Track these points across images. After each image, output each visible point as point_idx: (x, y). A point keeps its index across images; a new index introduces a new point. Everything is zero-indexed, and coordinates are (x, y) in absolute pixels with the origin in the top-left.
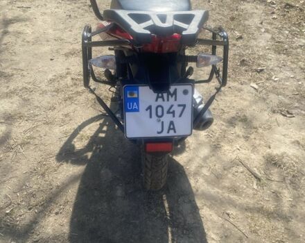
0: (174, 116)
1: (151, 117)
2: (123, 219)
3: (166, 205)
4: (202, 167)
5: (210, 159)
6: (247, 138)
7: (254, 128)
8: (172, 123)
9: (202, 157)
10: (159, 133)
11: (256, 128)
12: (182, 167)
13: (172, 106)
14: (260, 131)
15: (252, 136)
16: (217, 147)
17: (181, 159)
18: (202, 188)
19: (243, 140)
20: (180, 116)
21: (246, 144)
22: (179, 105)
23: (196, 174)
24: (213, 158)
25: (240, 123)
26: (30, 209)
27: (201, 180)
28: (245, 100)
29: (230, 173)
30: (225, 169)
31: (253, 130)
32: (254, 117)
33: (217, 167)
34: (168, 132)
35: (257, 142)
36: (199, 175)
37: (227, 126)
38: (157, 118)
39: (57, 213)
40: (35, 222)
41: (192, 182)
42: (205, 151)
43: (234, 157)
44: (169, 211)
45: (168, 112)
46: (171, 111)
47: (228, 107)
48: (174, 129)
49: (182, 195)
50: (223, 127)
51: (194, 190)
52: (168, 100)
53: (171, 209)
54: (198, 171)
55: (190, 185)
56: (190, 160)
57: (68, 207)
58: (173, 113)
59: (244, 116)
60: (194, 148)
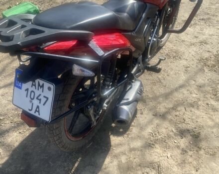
0: (40, 103)
1: (27, 97)
2: (46, 158)
3: (76, 165)
4: (125, 154)
5: (136, 152)
6: (184, 152)
7: (198, 147)
8: (38, 107)
9: (132, 147)
10: (30, 110)
11: (200, 148)
12: (111, 146)
13: (40, 95)
14: (202, 152)
15: (190, 153)
16: (150, 146)
17: (114, 140)
18: (111, 169)
19: (179, 151)
20: (44, 105)
21: (179, 156)
22: (44, 97)
23: (116, 156)
24: (138, 153)
25: (190, 137)
26: (11, 123)
27: (115, 163)
28: (213, 120)
29: (142, 170)
30: (140, 165)
31: (196, 148)
32: (206, 138)
33: (135, 160)
34: (35, 112)
35: (190, 160)
36: (117, 159)
37: (175, 134)
38: (30, 99)
39: (20, 133)
40: (7, 131)
41: (108, 160)
42: (138, 144)
43: (156, 160)
44: (75, 170)
45: (37, 98)
46: (39, 98)
47: (193, 119)
48: (39, 112)
49: (92, 165)
50: (171, 133)
51: (104, 166)
52: (38, 89)
53: (77, 169)
54: (119, 155)
55: (104, 161)
56: (121, 144)
57: (28, 132)
58: (40, 100)
59: (199, 133)
60: (132, 138)
